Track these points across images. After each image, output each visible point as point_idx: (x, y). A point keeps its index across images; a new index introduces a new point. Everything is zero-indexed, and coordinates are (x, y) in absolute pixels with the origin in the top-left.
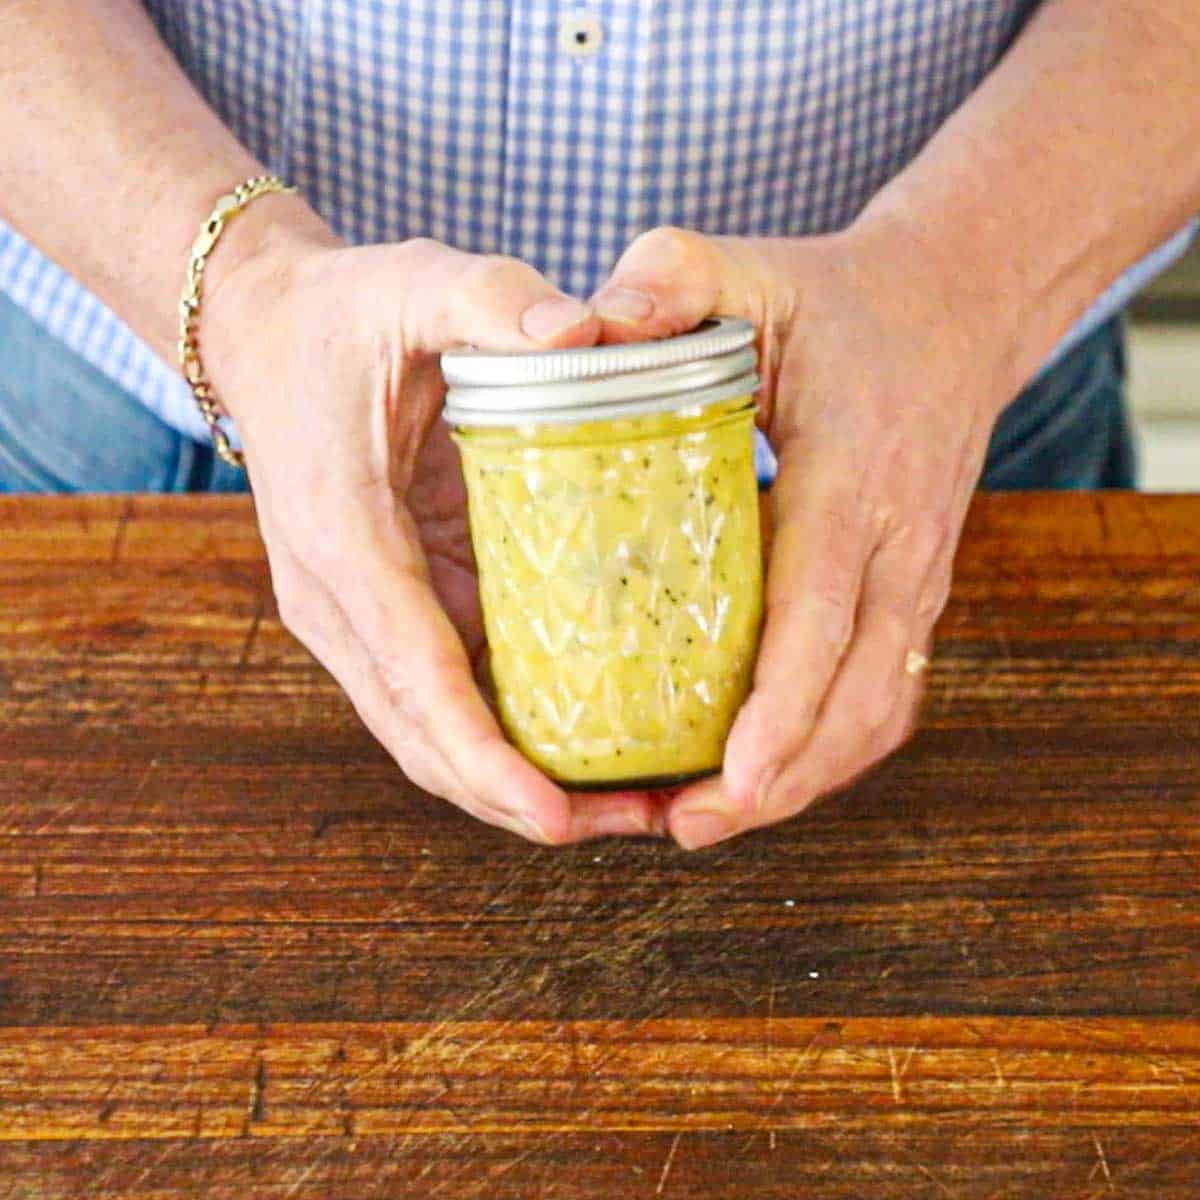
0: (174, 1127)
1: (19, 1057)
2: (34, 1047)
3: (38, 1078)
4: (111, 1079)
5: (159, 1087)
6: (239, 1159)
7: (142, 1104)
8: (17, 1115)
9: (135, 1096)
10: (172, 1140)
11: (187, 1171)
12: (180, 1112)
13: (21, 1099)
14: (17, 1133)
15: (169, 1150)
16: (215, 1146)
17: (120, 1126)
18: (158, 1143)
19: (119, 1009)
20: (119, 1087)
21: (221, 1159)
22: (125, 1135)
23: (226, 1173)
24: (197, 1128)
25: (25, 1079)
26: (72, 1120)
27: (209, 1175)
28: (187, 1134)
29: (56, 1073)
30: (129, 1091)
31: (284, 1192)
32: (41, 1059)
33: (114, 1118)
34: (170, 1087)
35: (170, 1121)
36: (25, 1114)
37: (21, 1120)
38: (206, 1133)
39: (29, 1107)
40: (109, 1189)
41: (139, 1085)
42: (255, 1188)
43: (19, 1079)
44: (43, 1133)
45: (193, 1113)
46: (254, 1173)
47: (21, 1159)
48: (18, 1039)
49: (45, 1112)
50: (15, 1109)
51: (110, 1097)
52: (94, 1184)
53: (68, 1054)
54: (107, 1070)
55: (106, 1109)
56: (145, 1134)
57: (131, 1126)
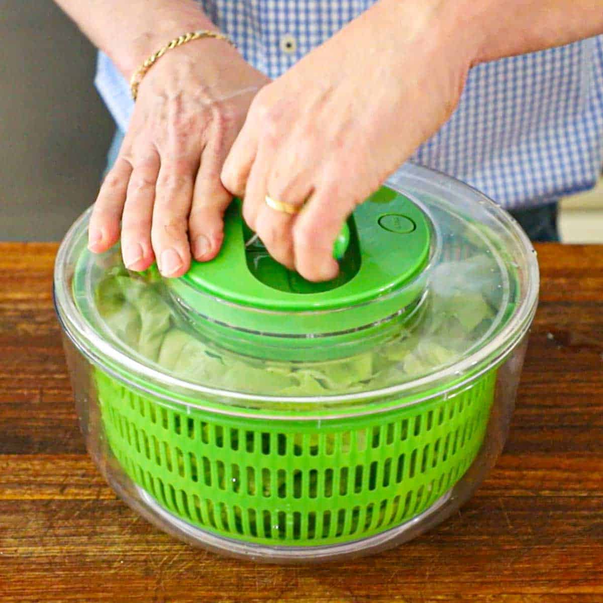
0: (90, 495)
1: (30, 467)
2: (36, 462)
3: (37, 474)
4: (66, 476)
5: (85, 479)
6: (114, 508)
7: (77, 486)
8: (27, 489)
9: (75, 483)
10: (88, 500)
11: (94, 512)
12: (93, 488)
13: (29, 483)
14: (27, 497)
15: (86, 504)
16: (106, 502)
17: (67, 495)
18: (83, 501)
19: (70, 448)
20: (69, 478)
21: (108, 508)
22: (70, 498)
23: (110, 513)
24: (98, 495)
25: (32, 475)
26: (49, 492)
27: (102, 514)
28: (94, 497)
29: (44, 473)
30: (72, 480)
31: (132, 520)
32: (38, 468)
33: (66, 491)
34: (89, 479)
35: (87, 492)
36: (30, 489)
37: (29, 492)
38: (102, 497)
39: (33, 487)
40: (62, 519)
41: (76, 478)
42: (120, 519)
43: (29, 476)
44: (37, 497)
45: (97, 489)
46: (120, 513)
47: (27, 507)
48: (29, 459)
49: (38, 489)
50: (26, 487)
51: (65, 483)
52: (56, 517)
53: (49, 466)
54: (64, 472)
55: (63, 487)
56: (78, 497)
57: (73, 494)
